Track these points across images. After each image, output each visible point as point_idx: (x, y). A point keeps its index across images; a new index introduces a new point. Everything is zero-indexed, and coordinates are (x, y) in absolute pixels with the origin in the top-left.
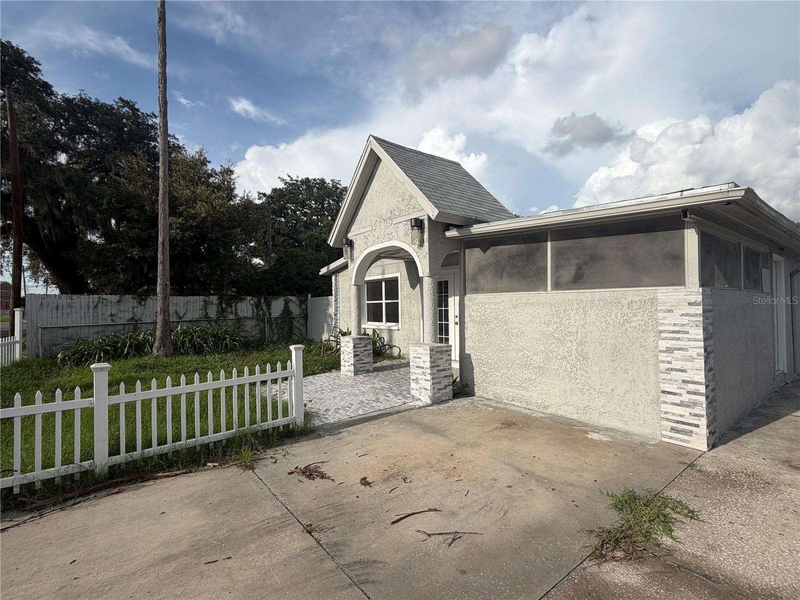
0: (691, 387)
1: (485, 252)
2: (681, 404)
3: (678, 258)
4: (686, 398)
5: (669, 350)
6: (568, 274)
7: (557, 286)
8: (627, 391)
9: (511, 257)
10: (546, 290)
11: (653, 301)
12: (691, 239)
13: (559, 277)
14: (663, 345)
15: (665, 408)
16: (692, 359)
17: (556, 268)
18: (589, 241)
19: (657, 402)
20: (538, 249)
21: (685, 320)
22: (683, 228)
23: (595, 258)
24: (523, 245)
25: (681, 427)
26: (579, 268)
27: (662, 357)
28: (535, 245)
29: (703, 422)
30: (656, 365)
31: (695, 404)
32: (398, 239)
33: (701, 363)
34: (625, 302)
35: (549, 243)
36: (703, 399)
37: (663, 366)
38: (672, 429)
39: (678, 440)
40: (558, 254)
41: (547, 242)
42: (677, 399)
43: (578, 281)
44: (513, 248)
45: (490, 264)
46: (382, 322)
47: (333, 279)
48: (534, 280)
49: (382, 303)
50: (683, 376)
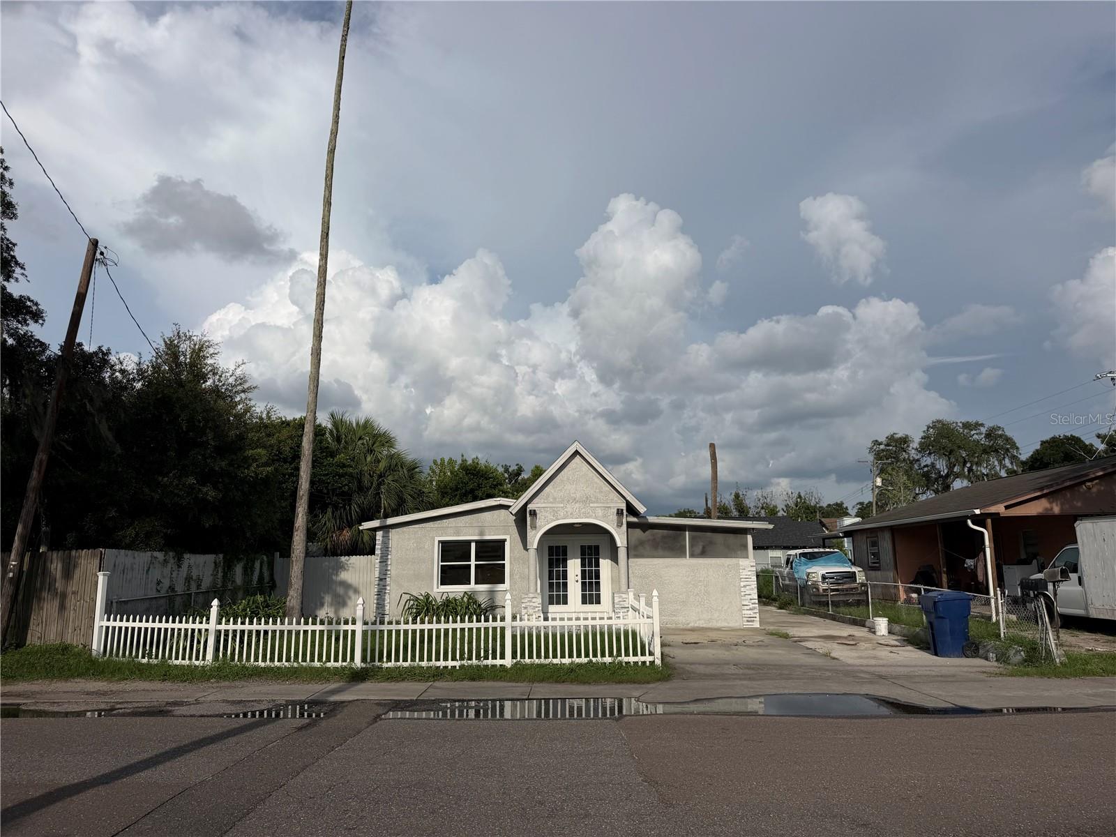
0: (753, 601)
1: (644, 532)
2: (750, 609)
3: (745, 546)
4: (751, 606)
5: (745, 586)
6: (698, 549)
7: (692, 556)
8: (728, 608)
9: (664, 537)
10: (686, 558)
11: (738, 565)
12: (750, 538)
13: (693, 551)
14: (742, 584)
15: (744, 612)
16: (752, 589)
17: (692, 546)
18: (709, 534)
19: (741, 610)
20: (681, 535)
21: (749, 573)
22: (747, 534)
23: (711, 543)
24: (671, 532)
25: (751, 619)
26: (704, 547)
27: (742, 589)
28: (678, 532)
29: (758, 615)
30: (740, 593)
31: (755, 608)
32: (596, 518)
33: (756, 591)
34: (726, 565)
35: (687, 533)
36: (757, 606)
37: (743, 594)
38: (748, 621)
39: (749, 625)
40: (692, 539)
41: (686, 531)
42: (748, 607)
43: (703, 554)
44: (665, 532)
45: (649, 540)
46: (470, 584)
47: (379, 535)
48: (678, 551)
49: (470, 565)
50: (750, 597)
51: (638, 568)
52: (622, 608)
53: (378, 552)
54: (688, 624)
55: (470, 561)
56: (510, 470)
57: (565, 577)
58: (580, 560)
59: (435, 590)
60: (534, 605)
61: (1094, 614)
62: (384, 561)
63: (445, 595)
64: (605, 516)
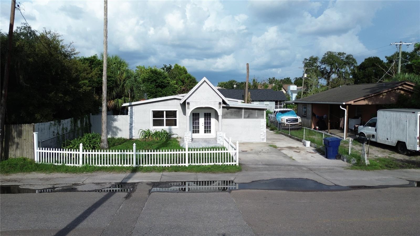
3: (263, 115)
7: (244, 118)
9: (235, 111)
11: (260, 121)
12: (265, 112)
13: (245, 116)
17: (244, 114)
18: (251, 111)
19: (260, 136)
21: (264, 124)
22: (264, 110)
23: (251, 113)
24: (238, 110)
25: (263, 139)
26: (249, 115)
27: (261, 129)
28: (240, 110)
29: (266, 138)
30: (260, 131)
31: (265, 136)
32: (211, 105)
34: (256, 121)
38: (262, 140)
40: (245, 112)
41: (243, 110)
42: (262, 135)
43: (248, 117)
46: (164, 126)
47: (129, 108)
48: (240, 117)
49: (164, 119)
50: (264, 132)
52: (220, 136)
53: (129, 114)
54: (242, 141)
55: (164, 118)
56: (167, 67)
57: (198, 124)
58: (204, 119)
59: (151, 128)
60: (189, 135)
61: (379, 141)
62: (131, 117)
63: (155, 130)
64: (215, 105)
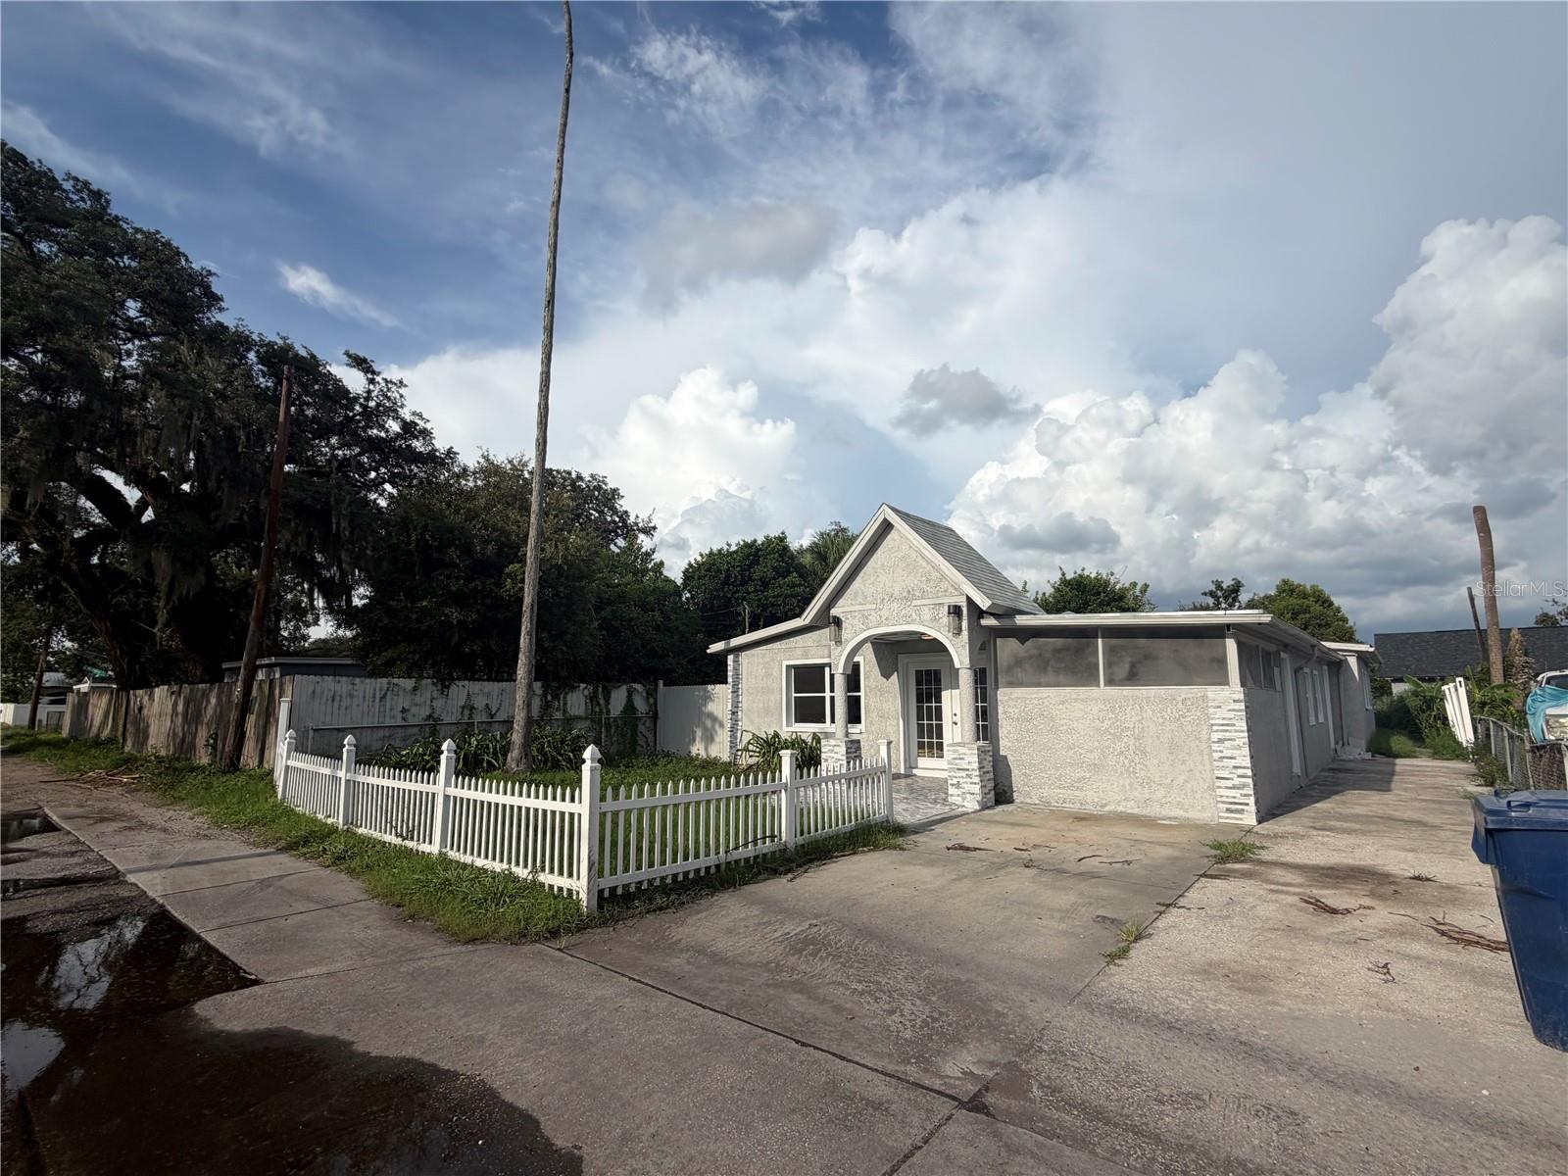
0: (1240, 771)
1: (1023, 644)
2: (1234, 787)
3: (1222, 662)
4: (1237, 781)
5: (1221, 741)
6: (1122, 671)
7: (1110, 682)
8: (1185, 781)
9: (1057, 651)
10: (1098, 686)
11: (1204, 698)
12: (1231, 646)
13: (1112, 674)
14: (1215, 736)
15: (1220, 792)
16: (1239, 747)
17: (1109, 665)
18: (1142, 642)
19: (1213, 788)
20: (1088, 645)
21: (1231, 715)
22: (1224, 637)
23: (1148, 657)
24: (1070, 640)
25: (1234, 807)
26: (1133, 666)
27: (1215, 747)
28: (1084, 640)
29: (1252, 801)
30: (1211, 755)
31: (1244, 786)
32: (921, 623)
33: (1246, 751)
34: (1180, 699)
35: (1100, 641)
36: (1250, 781)
37: (1216, 755)
38: (1227, 810)
39: (1233, 819)
40: (1110, 651)
41: (1097, 638)
42: (1229, 783)
43: (1132, 678)
44: (1059, 642)
45: (1031, 657)
46: (825, 722)
47: (730, 658)
48: (1084, 675)
50: (1233, 763)
51: (1011, 703)
52: (959, 770)
53: (730, 680)
55: (824, 692)
57: (939, 717)
59: (785, 729)
60: (836, 756)
62: (735, 691)
64: (935, 619)
